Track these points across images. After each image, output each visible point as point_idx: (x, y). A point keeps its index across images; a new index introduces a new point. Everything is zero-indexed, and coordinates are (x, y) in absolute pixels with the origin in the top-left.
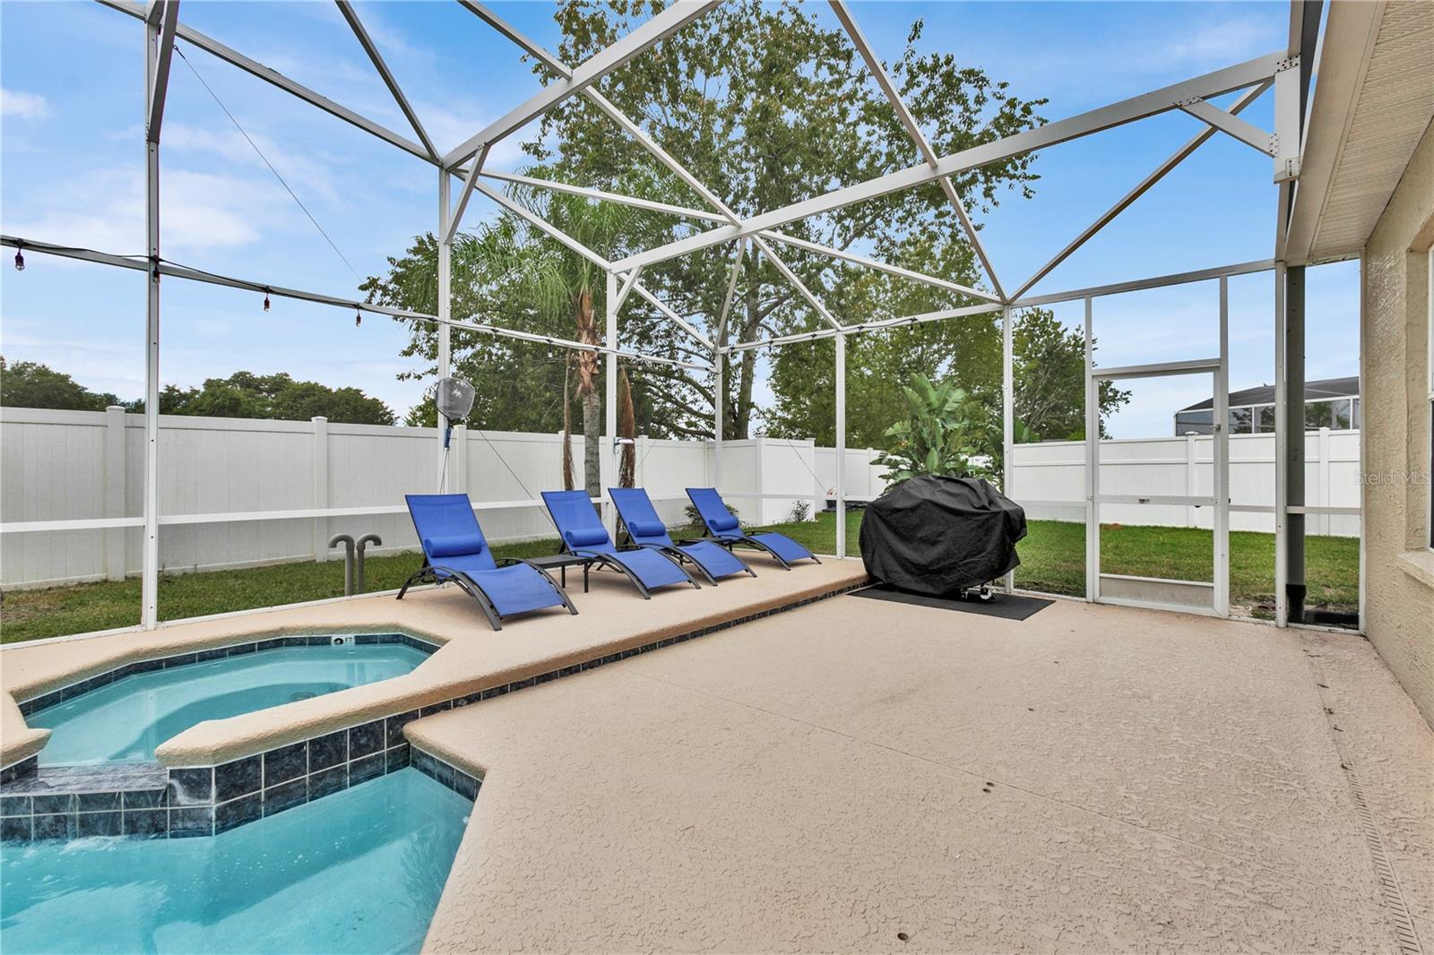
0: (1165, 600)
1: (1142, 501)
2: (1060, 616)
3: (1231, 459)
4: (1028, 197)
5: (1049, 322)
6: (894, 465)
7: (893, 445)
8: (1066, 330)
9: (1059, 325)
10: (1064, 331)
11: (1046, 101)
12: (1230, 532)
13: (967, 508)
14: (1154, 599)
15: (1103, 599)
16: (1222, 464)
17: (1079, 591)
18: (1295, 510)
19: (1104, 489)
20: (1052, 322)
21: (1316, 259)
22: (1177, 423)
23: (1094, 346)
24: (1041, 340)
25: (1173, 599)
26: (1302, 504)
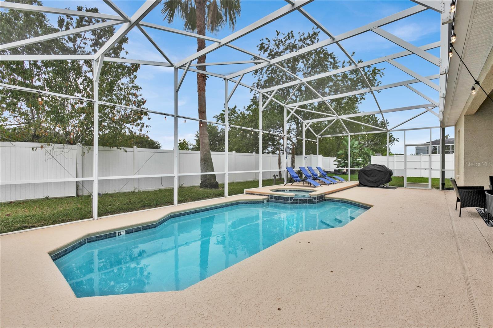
0: (420, 187)
1: (415, 169)
2: (399, 190)
3: (432, 160)
4: (378, 92)
5: (374, 117)
6: (339, 161)
7: (339, 156)
8: (379, 119)
9: (377, 117)
10: (378, 120)
11: (385, 69)
12: (432, 178)
13: (382, 170)
14: (417, 187)
15: (407, 187)
16: (430, 161)
17: (403, 186)
18: (443, 170)
19: (407, 167)
20: (375, 117)
21: (446, 126)
22: (416, 150)
23: (388, 124)
24: (371, 122)
25: (421, 187)
26: (444, 169)
